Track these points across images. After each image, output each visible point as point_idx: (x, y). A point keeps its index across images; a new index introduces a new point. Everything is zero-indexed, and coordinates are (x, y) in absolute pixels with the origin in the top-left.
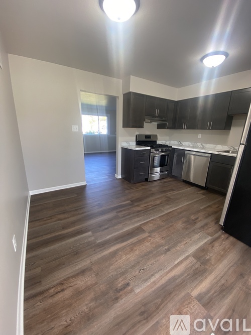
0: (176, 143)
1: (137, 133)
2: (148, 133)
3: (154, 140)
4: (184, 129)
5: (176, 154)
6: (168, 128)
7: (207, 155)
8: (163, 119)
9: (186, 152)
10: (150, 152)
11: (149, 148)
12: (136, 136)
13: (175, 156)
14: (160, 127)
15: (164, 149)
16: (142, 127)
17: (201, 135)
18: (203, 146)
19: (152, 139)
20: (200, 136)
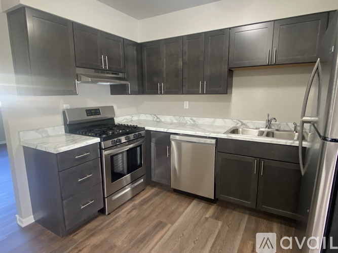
0: (150, 118)
1: (66, 106)
2: (92, 104)
3: (109, 116)
4: (161, 93)
5: (153, 140)
6: (133, 93)
7: (209, 141)
8: (121, 75)
9: (172, 136)
10: (101, 149)
11: (98, 140)
12: (64, 113)
13: (153, 145)
14: (117, 90)
15: (131, 136)
16: (73, 92)
17: (188, 102)
18: (194, 121)
19: (104, 115)
20: (186, 105)
